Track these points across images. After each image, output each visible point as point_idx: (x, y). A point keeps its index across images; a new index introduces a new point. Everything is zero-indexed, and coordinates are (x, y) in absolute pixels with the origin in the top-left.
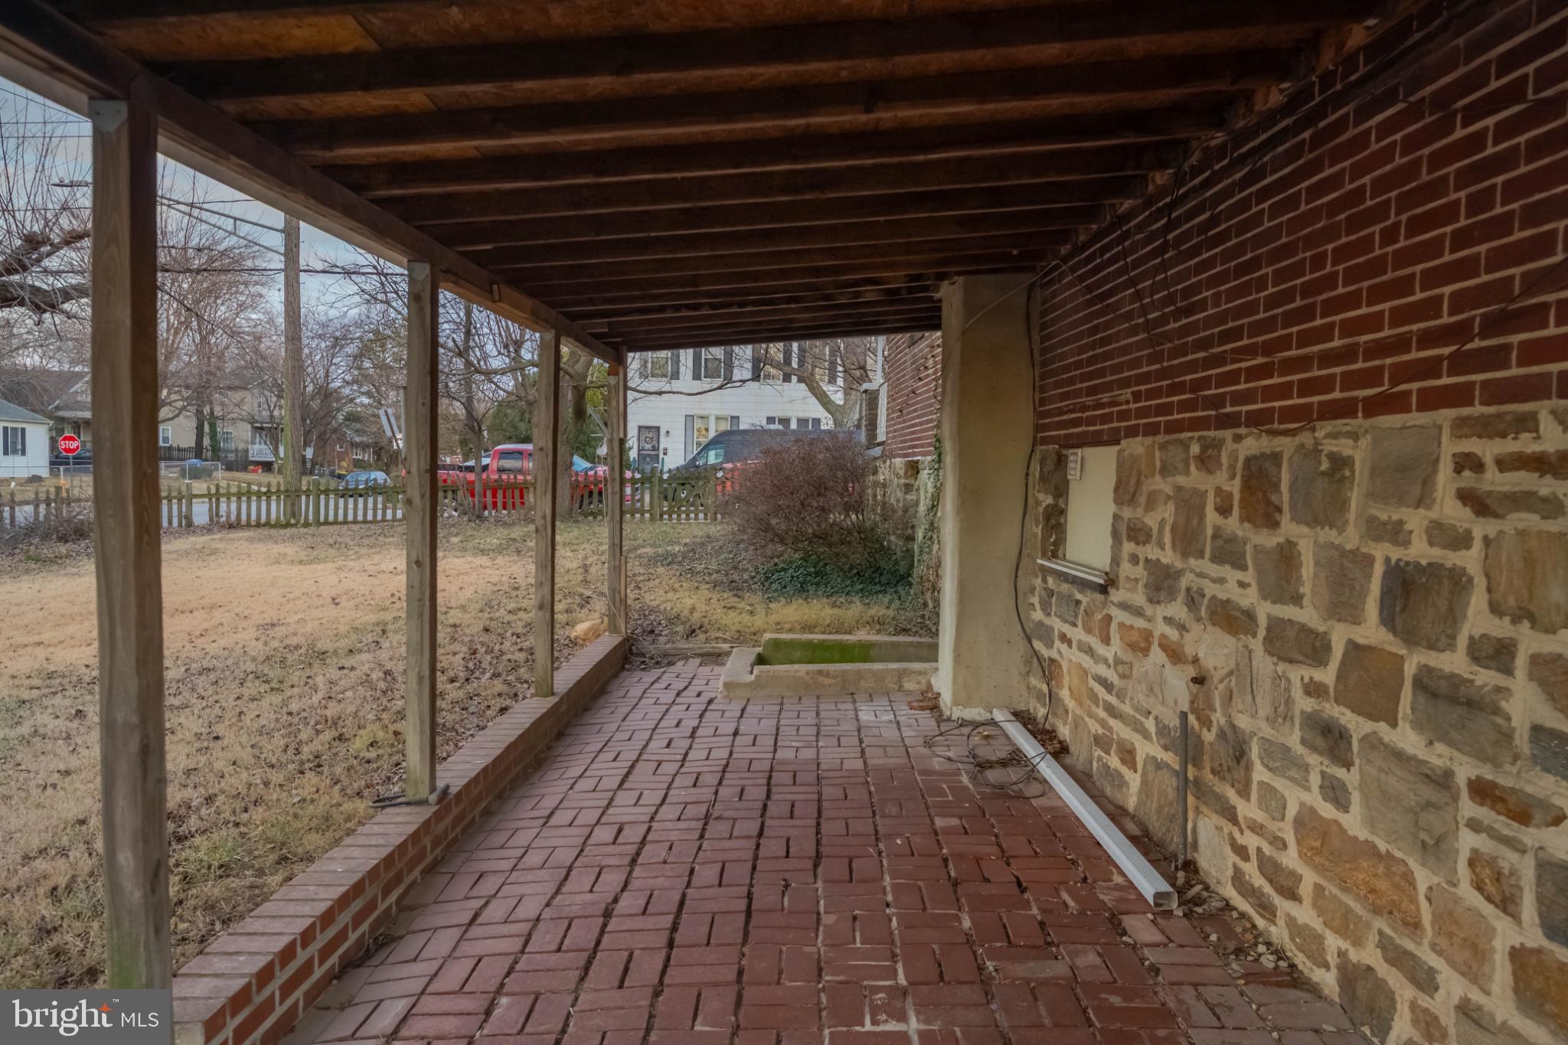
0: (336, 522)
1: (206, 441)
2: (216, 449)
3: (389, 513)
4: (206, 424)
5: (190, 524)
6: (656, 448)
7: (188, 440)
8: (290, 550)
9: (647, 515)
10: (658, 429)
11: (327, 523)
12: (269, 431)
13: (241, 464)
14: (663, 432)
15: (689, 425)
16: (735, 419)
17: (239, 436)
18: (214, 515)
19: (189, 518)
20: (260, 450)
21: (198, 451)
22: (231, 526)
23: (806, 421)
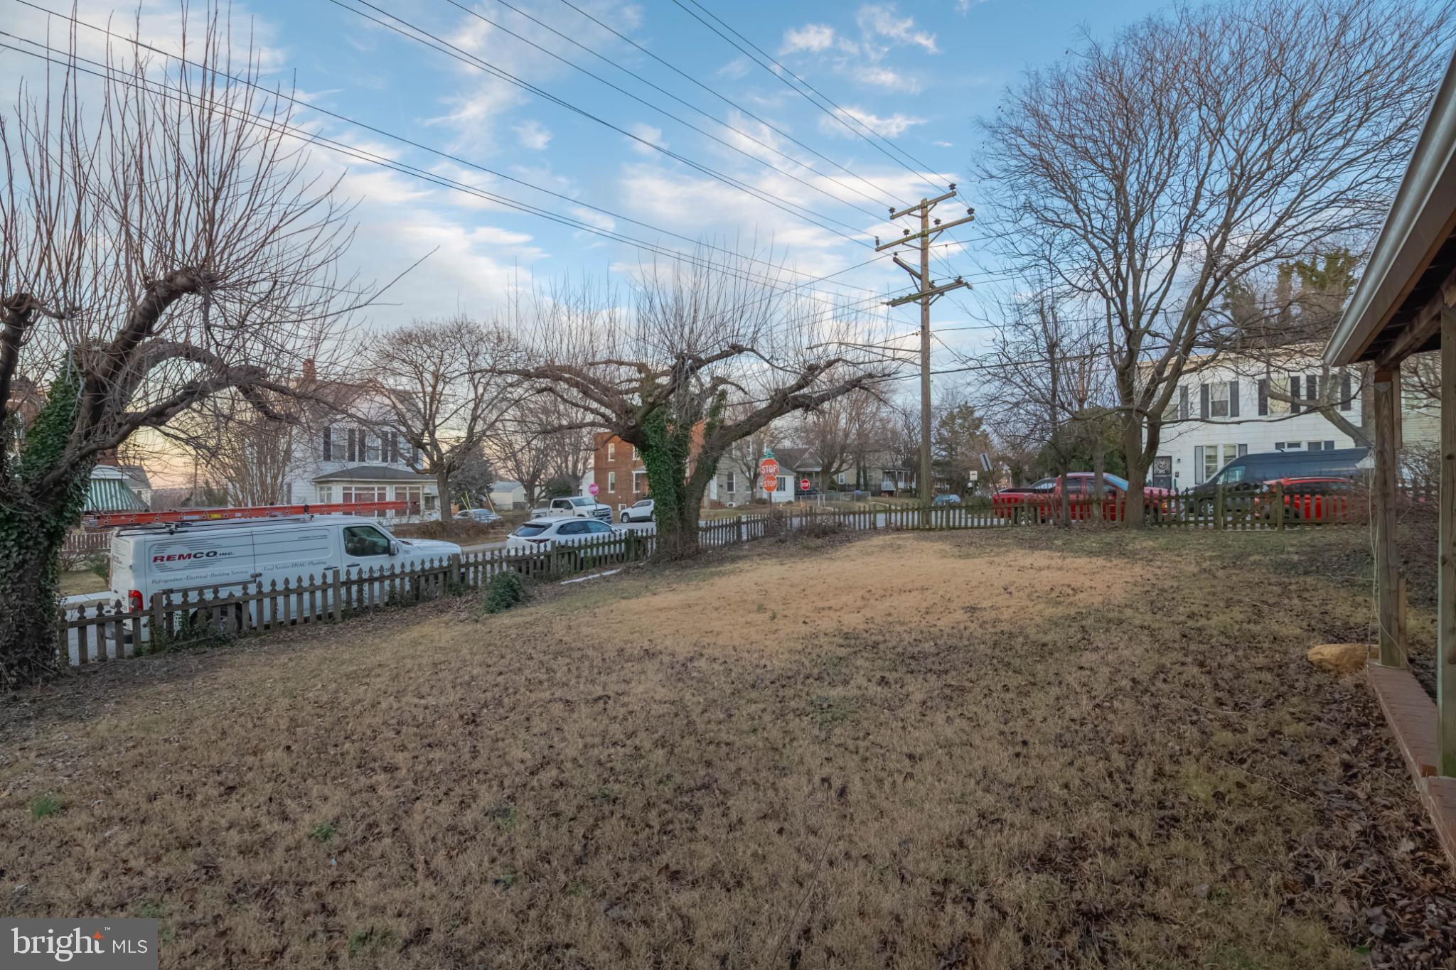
0: (960, 528)
1: (862, 480)
2: (866, 485)
3: (995, 521)
4: (862, 470)
5: (875, 528)
6: (1169, 472)
7: (853, 481)
8: (946, 546)
9: (1211, 525)
10: (1170, 458)
11: (954, 528)
12: (889, 474)
13: (878, 492)
14: (1174, 460)
15: (1199, 453)
16: (1243, 447)
17: (876, 476)
18: (888, 523)
19: (874, 524)
20: (888, 485)
21: (858, 486)
22: (899, 529)
23: (1318, 444)
